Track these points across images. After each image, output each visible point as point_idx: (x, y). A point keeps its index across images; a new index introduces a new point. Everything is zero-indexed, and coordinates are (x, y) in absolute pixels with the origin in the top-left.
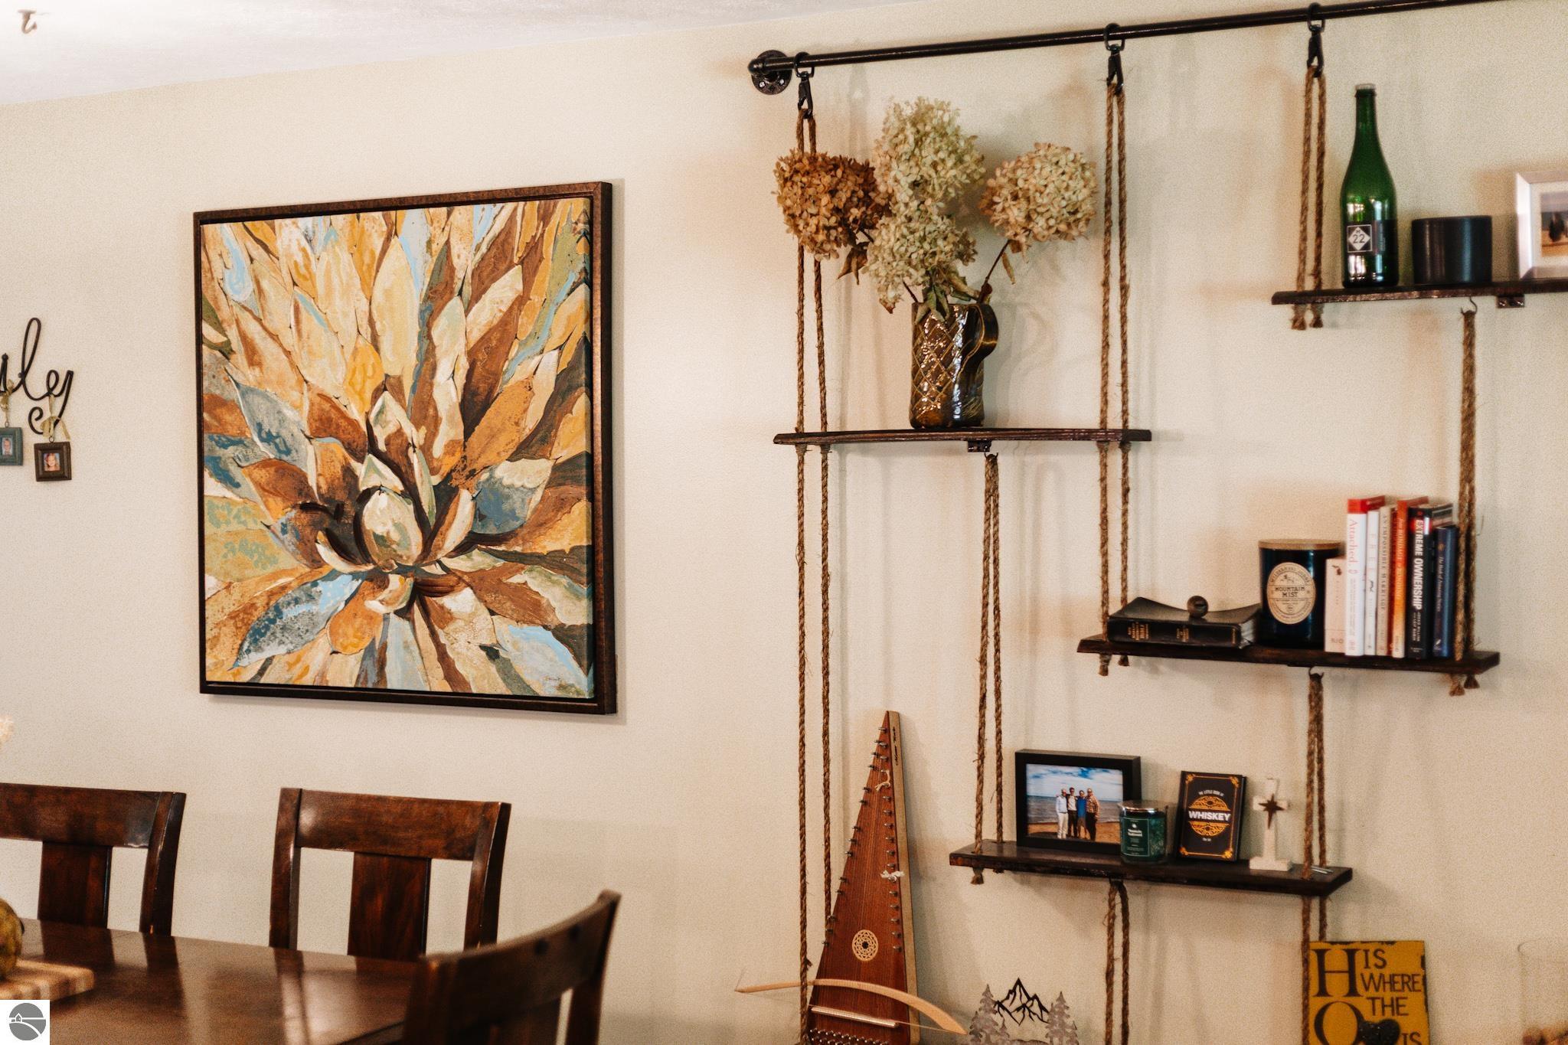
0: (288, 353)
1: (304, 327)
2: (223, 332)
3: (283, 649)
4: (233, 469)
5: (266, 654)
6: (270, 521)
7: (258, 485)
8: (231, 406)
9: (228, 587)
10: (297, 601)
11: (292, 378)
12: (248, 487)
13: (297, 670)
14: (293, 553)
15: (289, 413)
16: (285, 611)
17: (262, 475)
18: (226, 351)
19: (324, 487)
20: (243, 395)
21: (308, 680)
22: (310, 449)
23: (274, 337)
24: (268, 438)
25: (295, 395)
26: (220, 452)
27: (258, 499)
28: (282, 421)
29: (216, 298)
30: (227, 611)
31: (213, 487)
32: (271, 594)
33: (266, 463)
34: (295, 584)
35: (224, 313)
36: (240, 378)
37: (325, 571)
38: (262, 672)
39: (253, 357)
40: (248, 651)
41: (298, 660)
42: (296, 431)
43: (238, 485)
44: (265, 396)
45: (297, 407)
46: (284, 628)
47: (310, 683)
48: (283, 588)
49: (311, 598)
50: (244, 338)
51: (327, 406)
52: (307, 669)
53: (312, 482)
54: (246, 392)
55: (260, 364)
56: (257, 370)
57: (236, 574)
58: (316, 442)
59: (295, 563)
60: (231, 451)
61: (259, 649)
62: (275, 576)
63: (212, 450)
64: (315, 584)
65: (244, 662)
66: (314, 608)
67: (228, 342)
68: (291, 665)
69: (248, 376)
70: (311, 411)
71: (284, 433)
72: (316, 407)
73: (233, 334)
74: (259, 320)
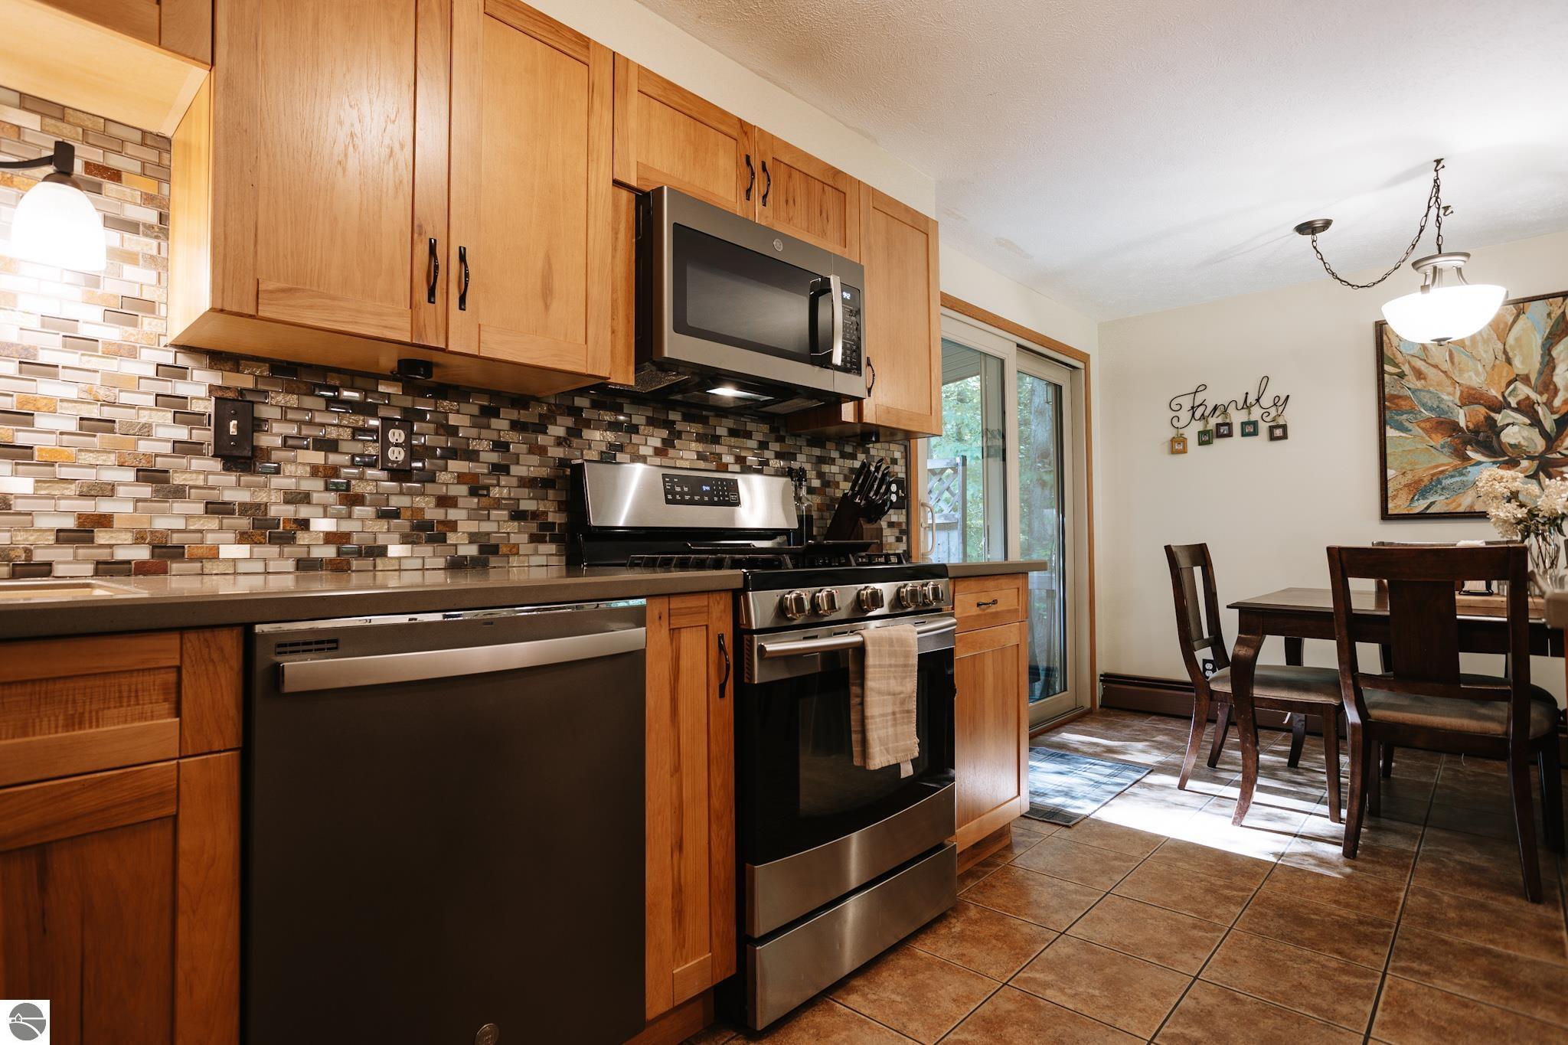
0: (1445, 372)
1: (1456, 360)
2: (1399, 368)
3: (1442, 498)
4: (1407, 424)
5: (1432, 499)
6: (1433, 444)
7: (1423, 429)
8: (1407, 398)
9: (1404, 474)
10: (1452, 477)
11: (1448, 382)
12: (1417, 430)
13: (1454, 505)
14: (1449, 456)
15: (1445, 397)
16: (1444, 481)
17: (1428, 425)
18: (1402, 375)
19: (1471, 426)
20: (1413, 393)
21: (1461, 509)
22: (1461, 412)
23: (1436, 366)
24: (1431, 409)
25: (1450, 389)
26: (1396, 417)
27: (1424, 435)
28: (1441, 400)
29: (1394, 354)
30: (1403, 484)
31: (1391, 432)
32: (1433, 475)
33: (1428, 420)
34: (1451, 469)
35: (1400, 359)
36: (1411, 386)
37: (1473, 462)
38: (1428, 507)
39: (1419, 375)
40: (1418, 500)
41: (1454, 501)
42: (1451, 404)
43: (1410, 430)
44: (1429, 391)
45: (1453, 394)
46: (1443, 489)
47: (1462, 511)
48: (1442, 472)
49: (1462, 474)
50: (1413, 368)
51: (1471, 392)
52: (1460, 505)
53: (1462, 424)
54: (1414, 391)
55: (1425, 379)
56: (1423, 382)
57: (1409, 467)
58: (1466, 408)
59: (1451, 460)
60: (1405, 417)
61: (1424, 498)
62: (1437, 467)
63: (1391, 417)
64: (1466, 468)
65: (1416, 504)
66: (1464, 479)
67: (1403, 371)
68: (1448, 504)
69: (1419, 384)
70: (1461, 395)
71: (1442, 406)
72: (1464, 394)
73: (1406, 368)
74: (1425, 361)
